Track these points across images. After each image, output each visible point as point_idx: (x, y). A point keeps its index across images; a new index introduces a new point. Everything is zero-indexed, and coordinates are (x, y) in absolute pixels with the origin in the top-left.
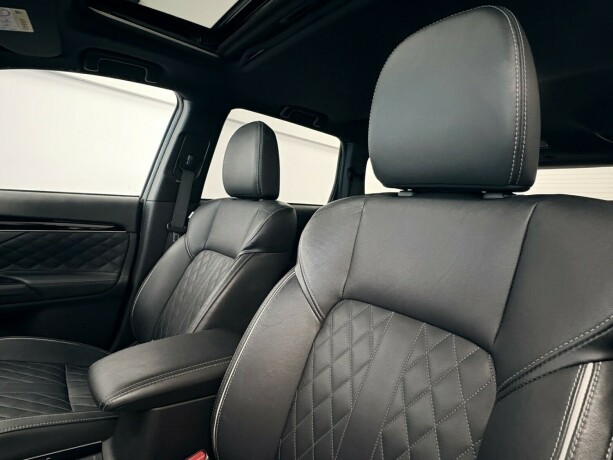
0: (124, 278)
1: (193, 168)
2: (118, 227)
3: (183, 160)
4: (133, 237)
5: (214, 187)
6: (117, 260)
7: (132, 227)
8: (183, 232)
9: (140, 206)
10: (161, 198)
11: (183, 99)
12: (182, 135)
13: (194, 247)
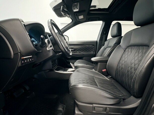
0: (94, 53)
1: (105, 34)
2: (93, 45)
3: (104, 32)
4: (96, 47)
5: (109, 37)
6: (93, 50)
7: (96, 45)
8: (104, 45)
9: (97, 42)
10: (100, 40)
11: (103, 22)
12: (103, 28)
13: (105, 48)
